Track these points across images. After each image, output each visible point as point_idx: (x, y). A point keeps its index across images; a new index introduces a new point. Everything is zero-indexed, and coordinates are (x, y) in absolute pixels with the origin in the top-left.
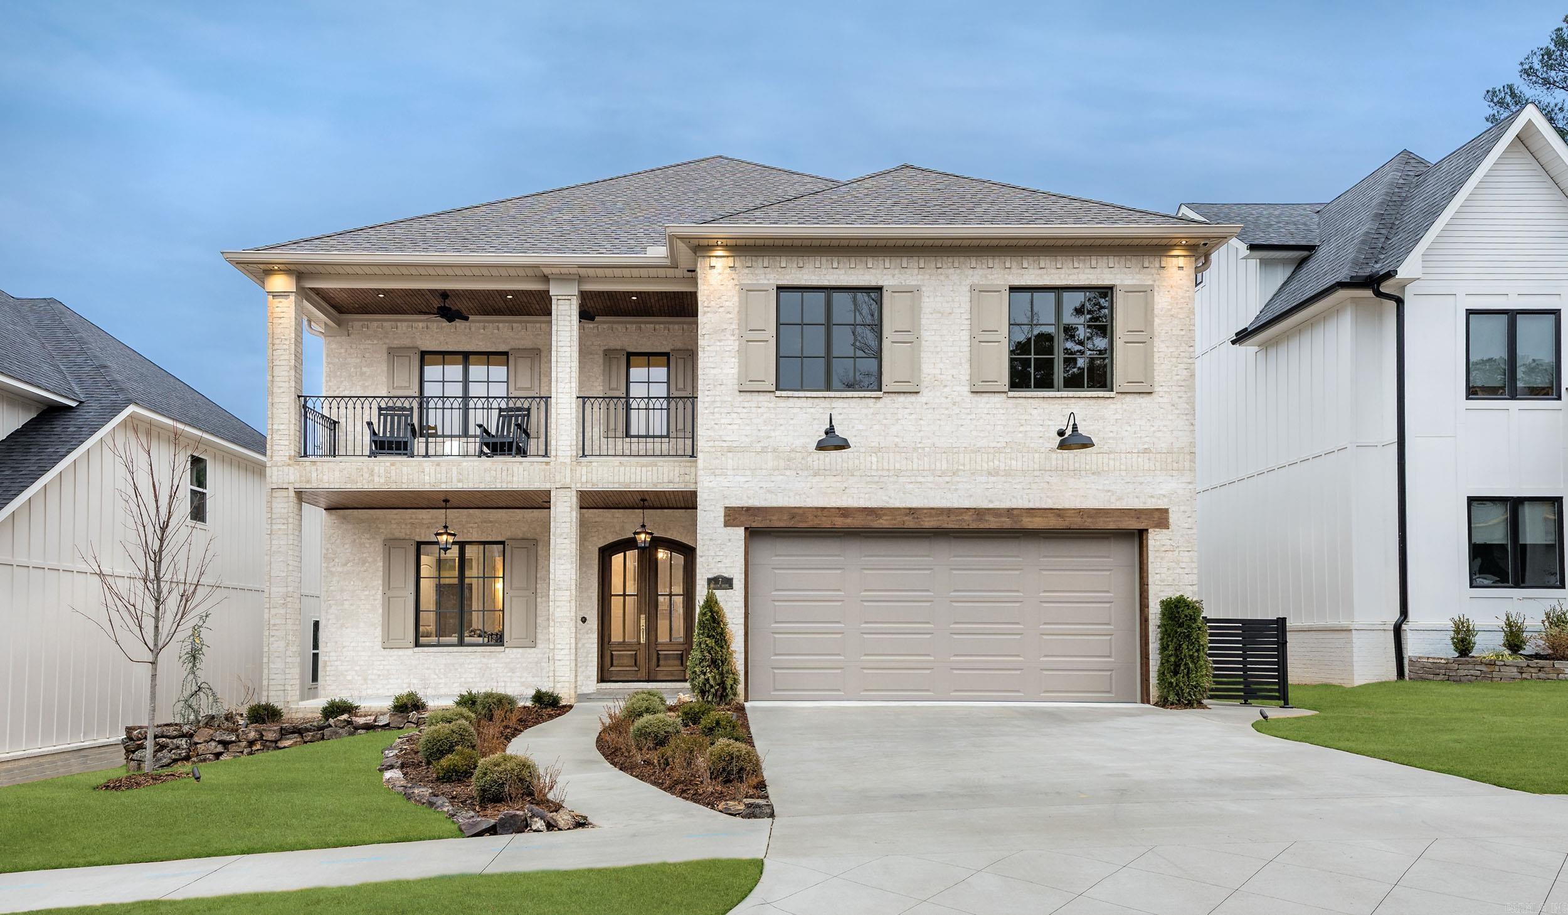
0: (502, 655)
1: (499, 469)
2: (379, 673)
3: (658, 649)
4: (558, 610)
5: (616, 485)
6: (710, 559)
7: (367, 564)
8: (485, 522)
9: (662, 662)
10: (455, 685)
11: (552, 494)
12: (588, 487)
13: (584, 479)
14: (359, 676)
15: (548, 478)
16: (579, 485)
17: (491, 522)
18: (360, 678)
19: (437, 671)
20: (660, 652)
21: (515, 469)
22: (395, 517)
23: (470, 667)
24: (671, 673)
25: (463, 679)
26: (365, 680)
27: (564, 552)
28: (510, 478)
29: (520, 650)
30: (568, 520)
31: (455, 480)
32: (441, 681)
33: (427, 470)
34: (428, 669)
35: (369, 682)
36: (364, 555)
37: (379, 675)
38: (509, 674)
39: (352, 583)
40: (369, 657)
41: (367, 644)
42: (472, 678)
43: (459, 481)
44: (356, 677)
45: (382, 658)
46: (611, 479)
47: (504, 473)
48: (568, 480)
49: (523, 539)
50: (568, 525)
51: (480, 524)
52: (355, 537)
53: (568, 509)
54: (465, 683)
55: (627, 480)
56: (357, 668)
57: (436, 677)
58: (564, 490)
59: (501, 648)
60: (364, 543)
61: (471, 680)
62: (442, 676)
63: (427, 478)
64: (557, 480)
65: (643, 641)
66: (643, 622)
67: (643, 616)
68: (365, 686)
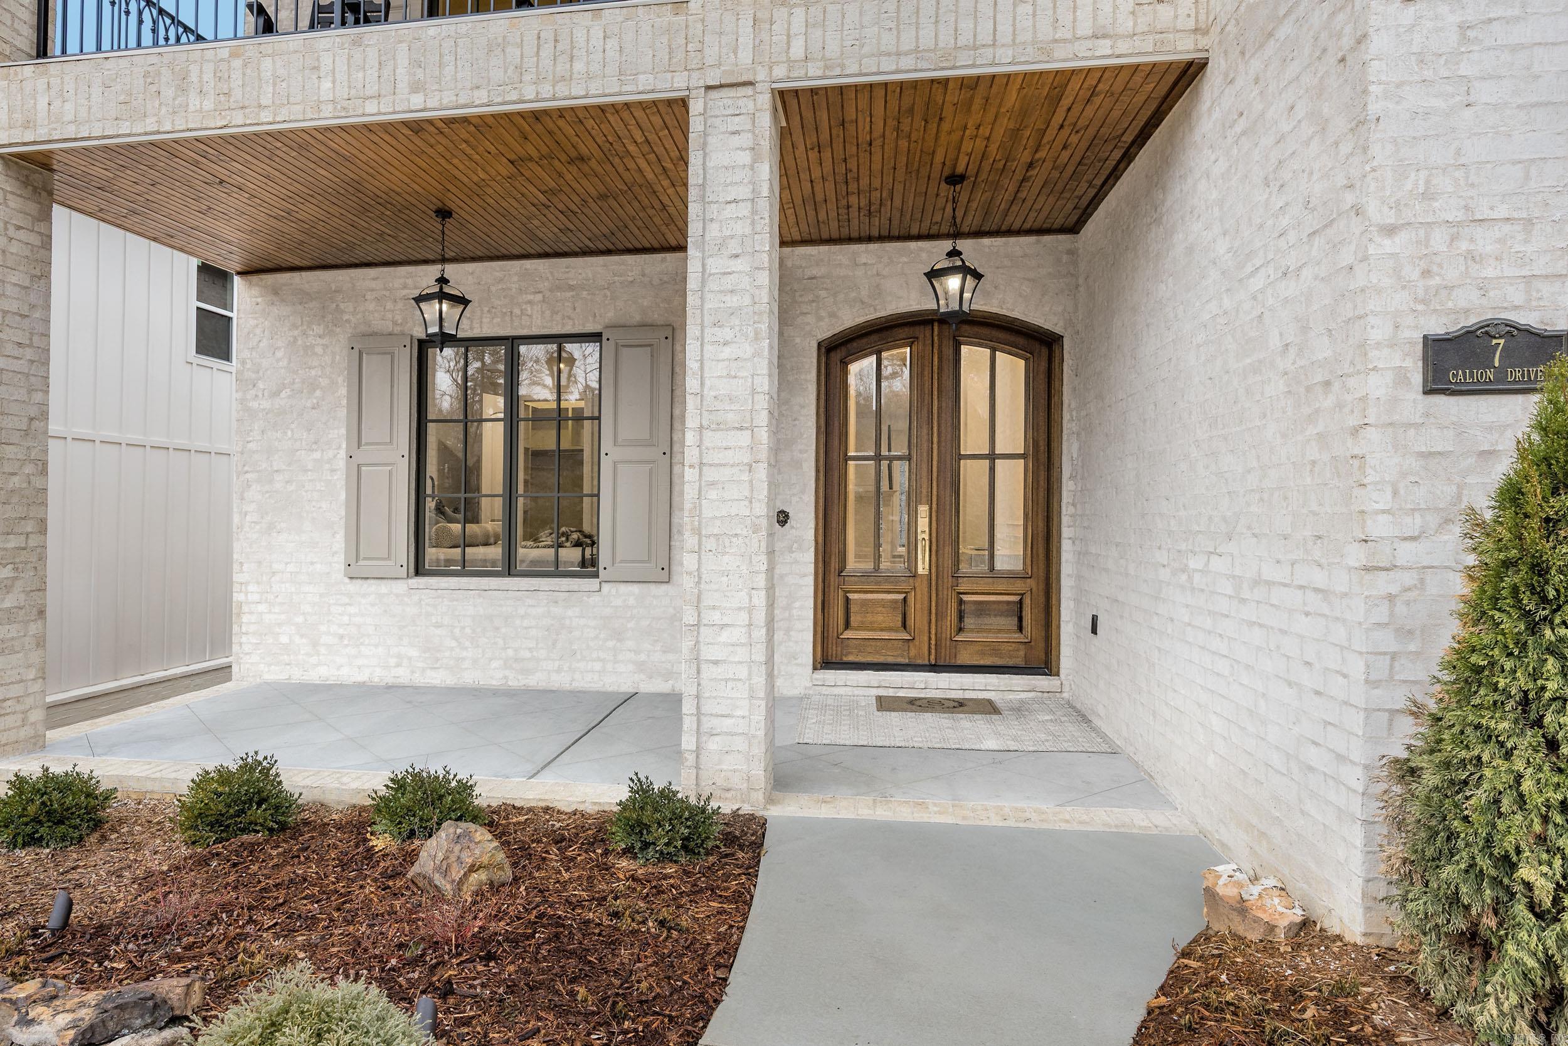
0: (595, 599)
1: (530, 39)
2: (341, 631)
3: (961, 589)
4: (713, 494)
5: (907, 62)
6: (1439, 240)
7: (318, 393)
8: (559, 288)
9: (969, 622)
10: (495, 664)
11: (696, 107)
12: (813, 76)
13: (797, 50)
14: (302, 636)
15: (680, 55)
16: (780, 72)
17: (571, 288)
18: (304, 640)
19: (457, 631)
20: (965, 598)
21: (580, 35)
22: (373, 284)
23: (526, 623)
24: (994, 648)
25: (510, 652)
26: (315, 644)
27: (733, 301)
28: (562, 68)
29: (635, 588)
30: (744, 192)
31: (403, 86)
32: (465, 654)
33: (326, 61)
34: (438, 626)
35: (323, 650)
36: (313, 373)
37: (342, 637)
38: (610, 644)
39: (289, 433)
40: (321, 595)
41: (318, 566)
42: (530, 649)
43: (416, 87)
44: (297, 639)
45: (347, 600)
46: (888, 41)
47: (547, 51)
48: (745, 56)
49: (642, 325)
50: (744, 210)
51: (548, 294)
52: (296, 333)
53: (745, 158)
54: (516, 660)
55: (946, 39)
56: (300, 619)
57: (454, 644)
58: (731, 92)
59: (591, 584)
60: (312, 346)
61: (528, 655)
62: (467, 644)
63: (327, 85)
64: (710, 61)
65: (922, 568)
66: (923, 523)
67: (923, 510)
68: (314, 660)
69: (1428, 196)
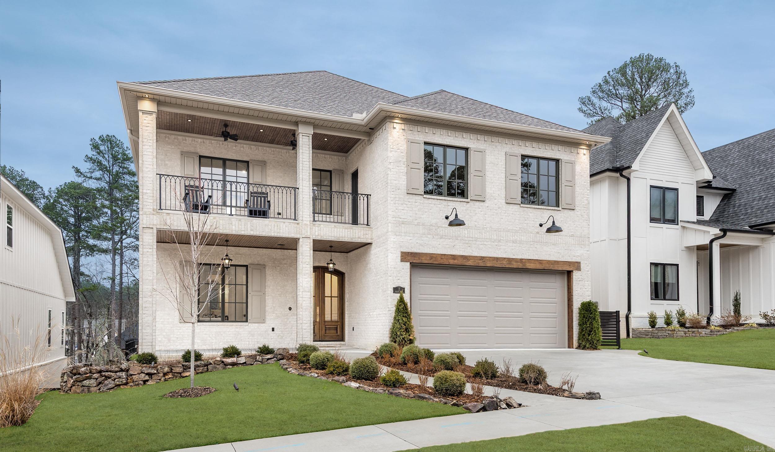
0: (247, 327)
2: (177, 337)
3: (326, 324)
5: (333, 238)
7: (170, 275)
8: (237, 254)
9: (327, 332)
10: (221, 343)
11: (301, 240)
12: (319, 238)
13: (317, 234)
14: (165, 338)
15: (298, 232)
16: (314, 237)
17: (240, 254)
18: (166, 339)
19: (211, 336)
20: (326, 326)
21: (281, 226)
23: (229, 333)
24: (332, 337)
25: (225, 340)
26: (169, 340)
27: (307, 272)
28: (278, 231)
29: (257, 324)
30: (309, 255)
32: (213, 341)
34: (206, 334)
35: (172, 341)
36: (168, 269)
37: (177, 338)
38: (251, 337)
39: (161, 285)
40: (171, 327)
41: (170, 320)
42: (230, 339)
44: (164, 339)
45: (179, 328)
46: (330, 234)
48: (309, 234)
49: (258, 264)
50: (309, 257)
51: (234, 255)
52: (162, 259)
53: (309, 249)
54: (227, 342)
55: (338, 236)
56: (165, 334)
57: (210, 339)
58: (306, 239)
59: (246, 324)
60: (168, 263)
61: (230, 341)
62: (214, 339)
64: (303, 233)
65: (318, 320)
66: (318, 310)
67: (318, 308)
68: (169, 344)
69: (393, 273)
